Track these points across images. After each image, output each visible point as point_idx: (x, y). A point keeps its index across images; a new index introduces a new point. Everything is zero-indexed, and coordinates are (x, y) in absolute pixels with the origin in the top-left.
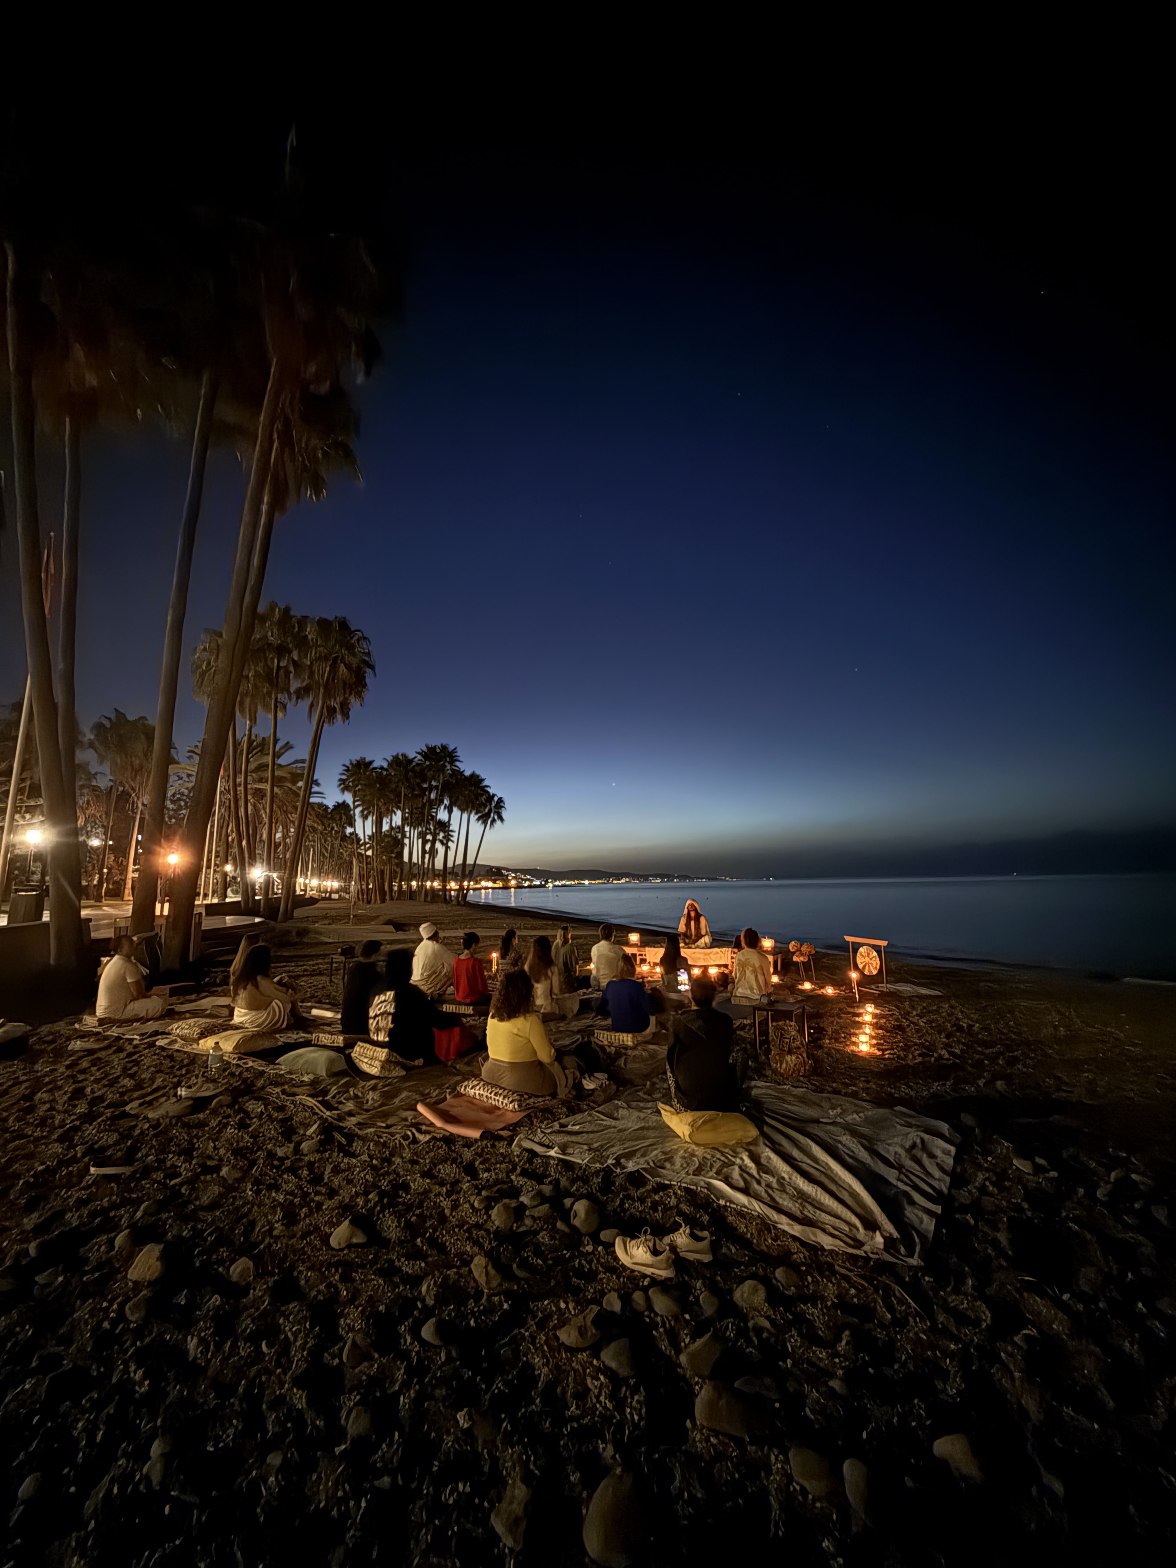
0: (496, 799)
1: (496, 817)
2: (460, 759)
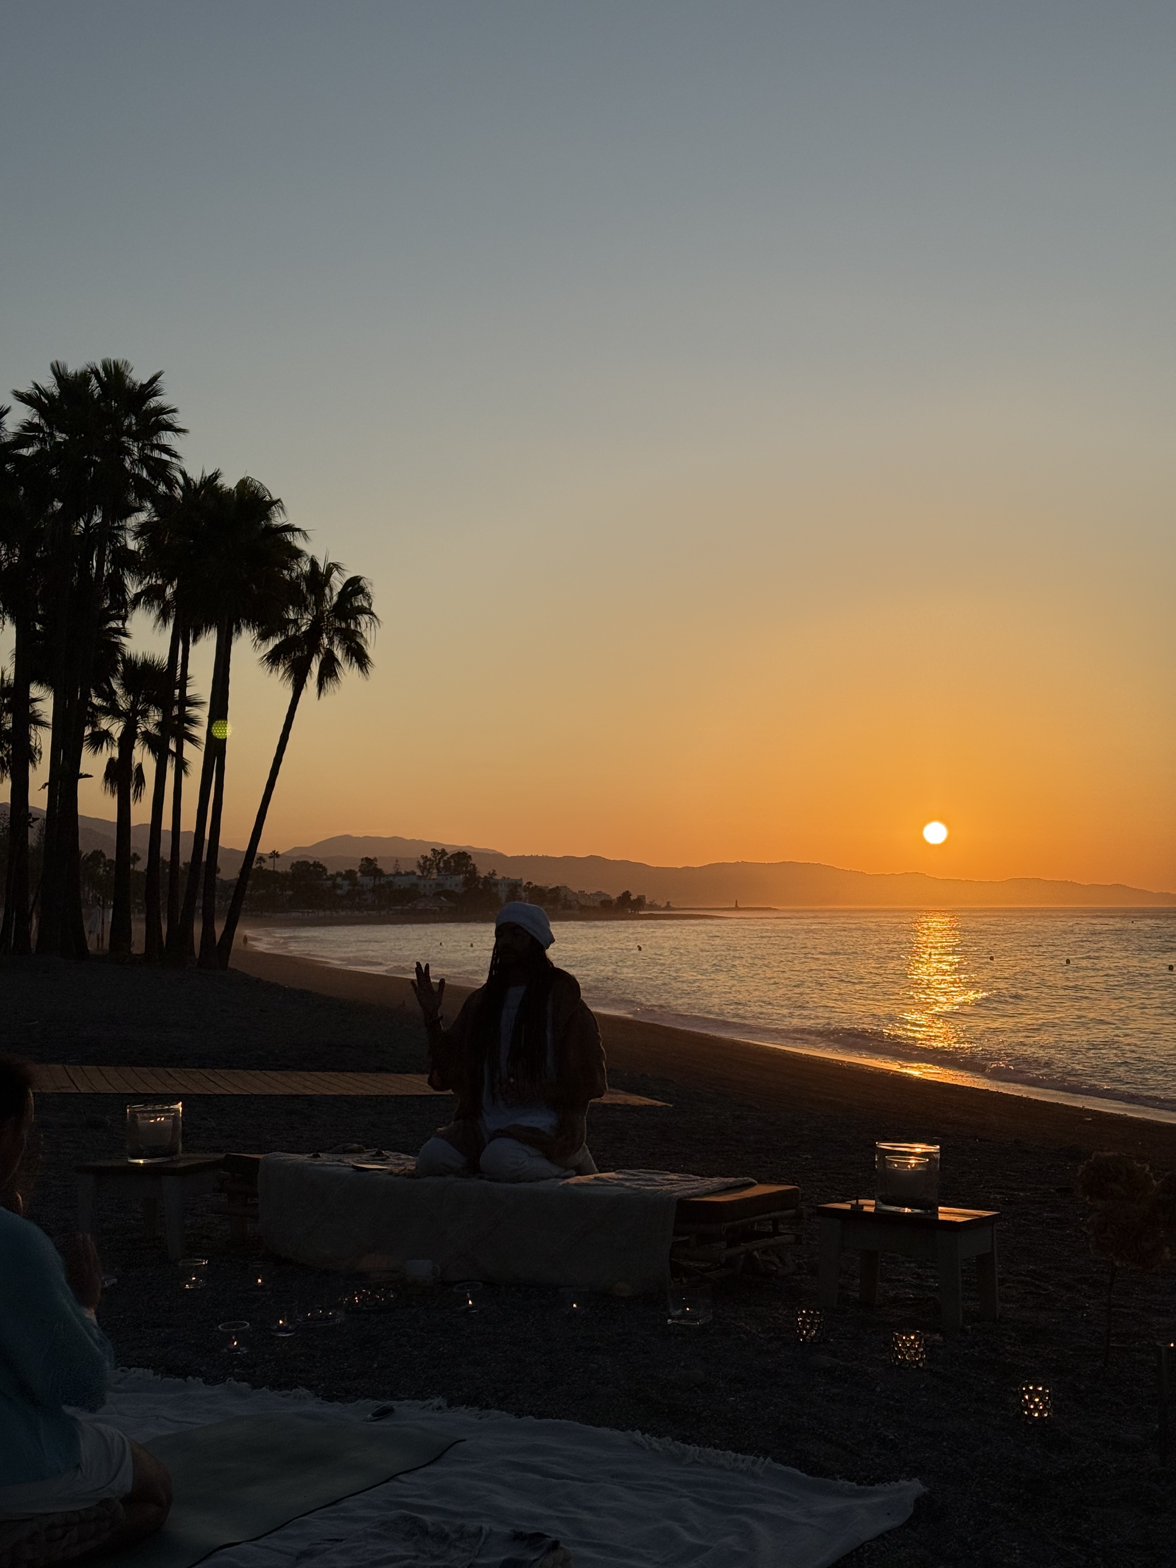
0: (337, 582)
1: (339, 653)
2: (179, 421)
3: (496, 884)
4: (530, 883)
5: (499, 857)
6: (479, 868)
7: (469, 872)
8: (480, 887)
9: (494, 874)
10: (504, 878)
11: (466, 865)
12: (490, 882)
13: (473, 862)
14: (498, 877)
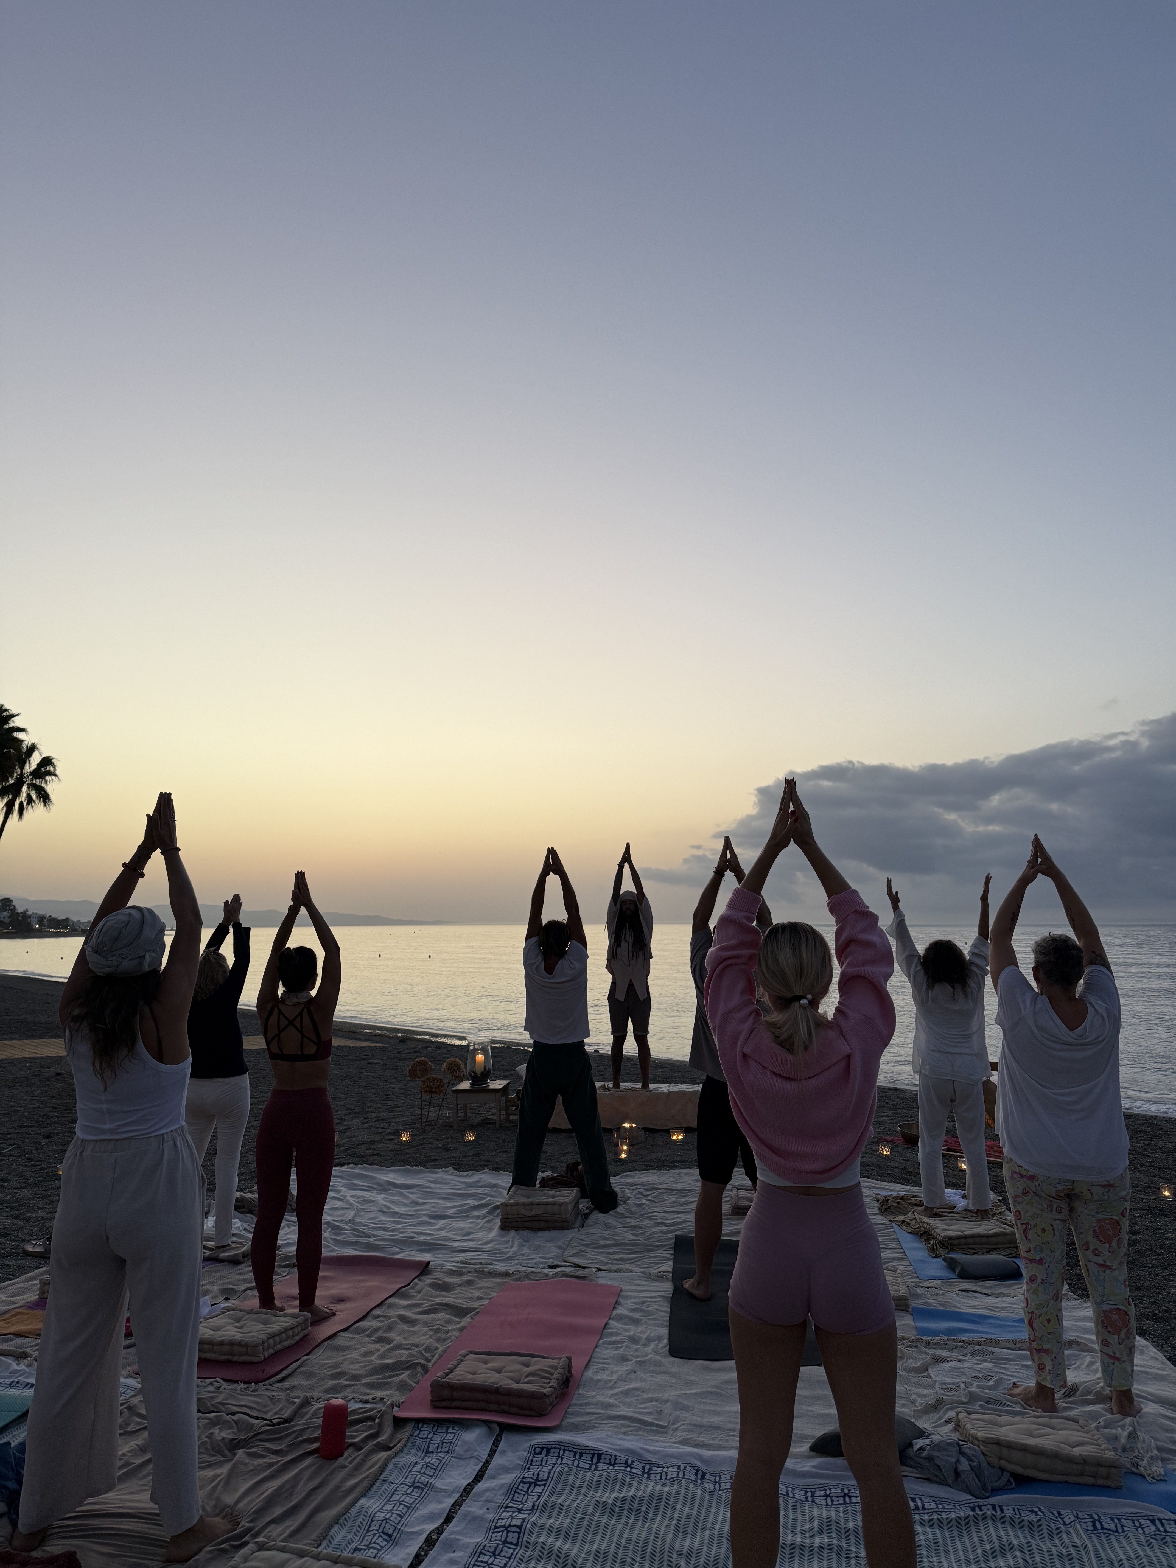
3: (30, 917)
4: (50, 916)
5: (27, 900)
6: (17, 907)
7: (11, 910)
8: (20, 918)
9: (27, 911)
10: (33, 913)
11: (9, 906)
12: (25, 915)
13: (14, 904)
14: (30, 913)
